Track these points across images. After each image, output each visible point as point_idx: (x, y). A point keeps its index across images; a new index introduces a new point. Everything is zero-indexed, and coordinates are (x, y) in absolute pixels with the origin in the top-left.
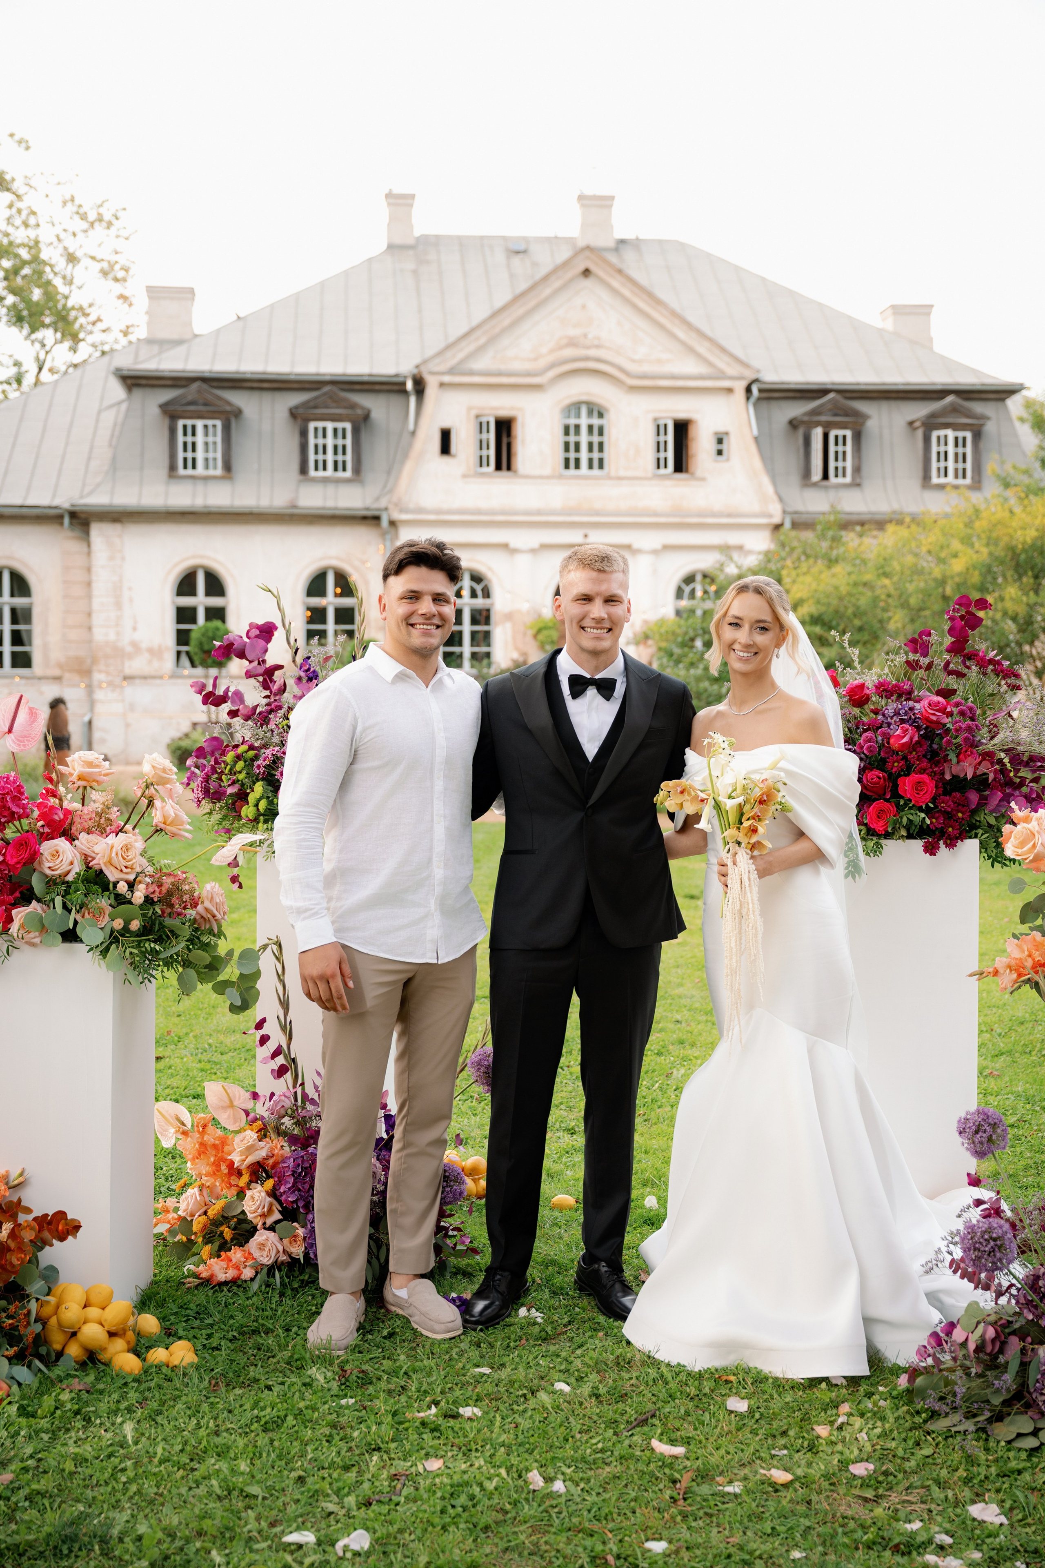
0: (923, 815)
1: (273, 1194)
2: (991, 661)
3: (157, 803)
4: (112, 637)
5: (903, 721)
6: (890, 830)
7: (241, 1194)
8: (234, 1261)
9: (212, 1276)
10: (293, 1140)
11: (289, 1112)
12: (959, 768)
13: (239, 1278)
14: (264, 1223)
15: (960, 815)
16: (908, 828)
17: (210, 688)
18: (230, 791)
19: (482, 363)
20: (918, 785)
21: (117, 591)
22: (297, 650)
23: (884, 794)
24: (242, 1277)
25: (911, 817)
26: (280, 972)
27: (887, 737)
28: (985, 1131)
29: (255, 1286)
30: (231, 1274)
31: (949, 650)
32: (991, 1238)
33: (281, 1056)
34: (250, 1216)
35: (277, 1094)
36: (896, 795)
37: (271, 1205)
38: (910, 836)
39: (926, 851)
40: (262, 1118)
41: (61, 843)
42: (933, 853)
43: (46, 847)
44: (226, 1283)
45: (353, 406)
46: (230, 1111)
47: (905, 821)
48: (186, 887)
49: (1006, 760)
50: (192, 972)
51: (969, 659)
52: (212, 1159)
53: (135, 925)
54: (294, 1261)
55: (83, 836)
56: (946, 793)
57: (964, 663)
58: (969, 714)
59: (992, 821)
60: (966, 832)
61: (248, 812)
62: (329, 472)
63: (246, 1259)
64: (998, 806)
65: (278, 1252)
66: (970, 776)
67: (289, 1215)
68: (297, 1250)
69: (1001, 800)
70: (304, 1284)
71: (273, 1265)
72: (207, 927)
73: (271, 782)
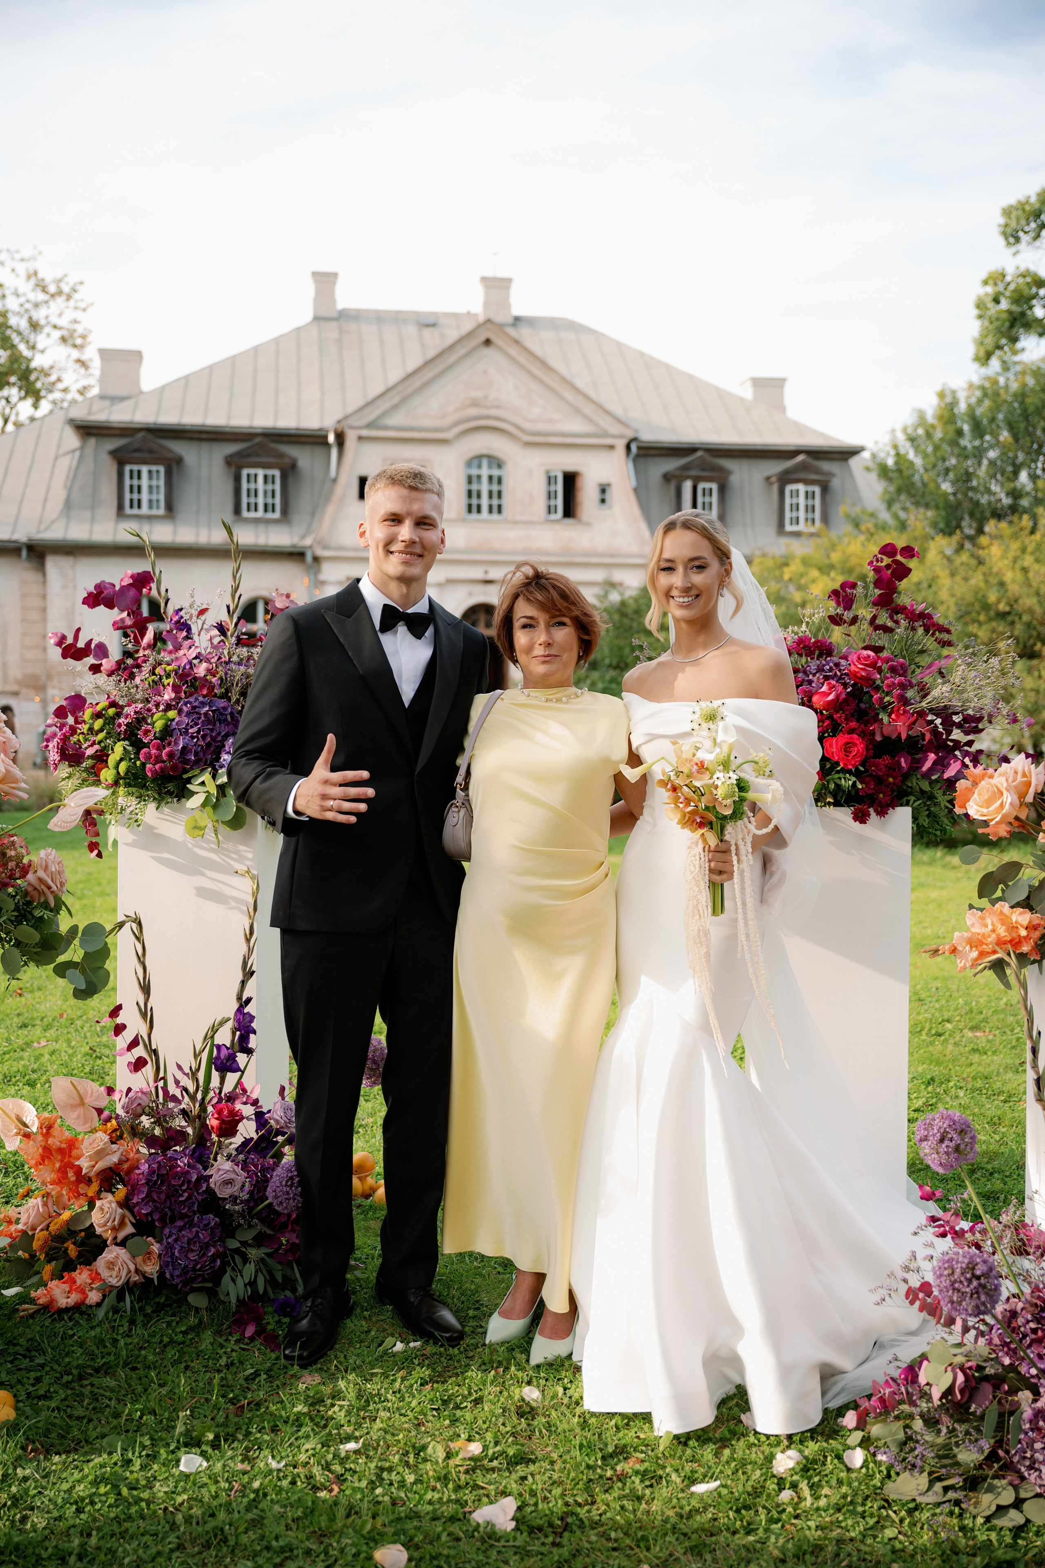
0: (854, 779)
1: (125, 1204)
2: (922, 616)
5: (826, 678)
7: (90, 1205)
8: (79, 1282)
9: (52, 1301)
10: (151, 1141)
11: (147, 1110)
12: (891, 728)
13: (83, 1303)
14: (115, 1238)
15: (891, 780)
16: (834, 795)
17: (70, 640)
18: (90, 752)
19: (395, 420)
20: (847, 747)
22: (168, 601)
24: (87, 1302)
25: (839, 782)
26: (140, 952)
27: (808, 695)
28: (951, 1140)
29: (101, 1313)
30: (74, 1299)
31: (875, 603)
32: (973, 1275)
33: (141, 1047)
34: (99, 1230)
35: (134, 1089)
37: (123, 1217)
38: (837, 804)
39: (856, 818)
40: (117, 1117)
42: (863, 821)
44: (67, 1310)
45: (281, 455)
46: (80, 1110)
47: (832, 786)
48: (13, 853)
49: (938, 721)
50: (20, 950)
51: (897, 613)
52: (58, 1165)
56: (877, 755)
57: (891, 617)
58: (900, 670)
59: (925, 787)
60: (898, 798)
61: (107, 775)
62: (260, 513)
63: (93, 1280)
64: (931, 770)
65: (129, 1271)
66: (904, 736)
67: (144, 1228)
68: (151, 1269)
69: (935, 763)
70: (159, 1309)
71: (123, 1286)
72: (42, 900)
73: (134, 743)
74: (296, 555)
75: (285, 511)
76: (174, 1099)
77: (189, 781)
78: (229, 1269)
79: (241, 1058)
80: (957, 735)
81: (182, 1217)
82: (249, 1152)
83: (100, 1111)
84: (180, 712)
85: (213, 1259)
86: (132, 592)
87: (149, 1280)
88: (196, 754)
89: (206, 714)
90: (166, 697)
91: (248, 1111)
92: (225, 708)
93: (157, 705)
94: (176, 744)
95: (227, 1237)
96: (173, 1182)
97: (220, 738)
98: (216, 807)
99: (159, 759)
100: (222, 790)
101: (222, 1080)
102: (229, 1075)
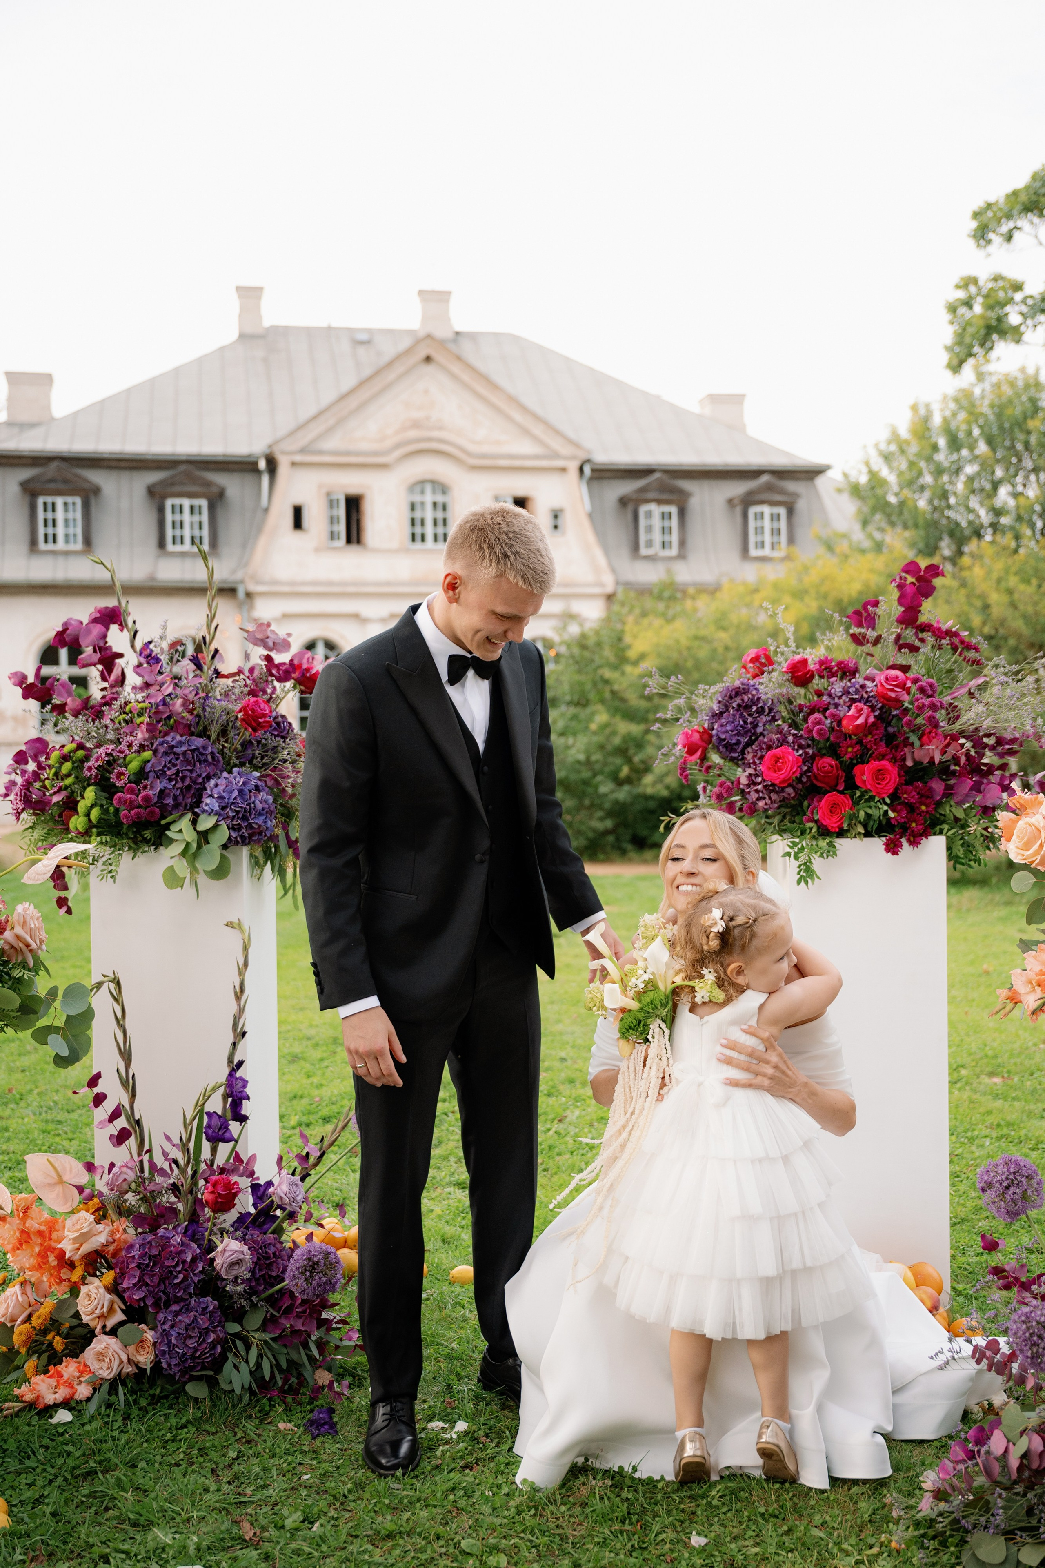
0: (885, 808)
1: (114, 1289)
2: (949, 633)
5: (853, 701)
6: (845, 827)
7: (75, 1291)
8: (66, 1376)
9: (38, 1397)
10: (138, 1220)
11: (133, 1186)
12: (922, 752)
13: (72, 1398)
14: (104, 1327)
15: (923, 808)
16: (865, 825)
17: (32, 680)
18: (55, 799)
19: (332, 443)
20: (878, 773)
22: (136, 632)
23: (837, 785)
24: (77, 1396)
25: (869, 811)
26: (119, 1015)
27: (837, 719)
28: (1018, 1186)
29: (92, 1407)
30: (62, 1394)
31: (899, 621)
33: (123, 1118)
34: (86, 1319)
35: (118, 1164)
36: (851, 785)
37: (112, 1303)
38: (868, 834)
39: (888, 850)
40: (101, 1194)
42: (895, 853)
44: (55, 1405)
45: (208, 484)
46: (59, 1189)
47: (862, 814)
49: (971, 744)
51: (923, 630)
52: (37, 1249)
56: (908, 783)
57: (916, 635)
58: (929, 690)
59: (960, 813)
60: (931, 827)
61: (77, 822)
62: (187, 546)
63: (82, 1372)
64: (967, 795)
65: (122, 1362)
66: (937, 761)
67: (135, 1314)
69: (970, 790)
70: (155, 1401)
71: (115, 1379)
72: (20, 959)
73: (106, 787)
74: (227, 591)
75: (213, 545)
76: (162, 1172)
77: (167, 827)
78: (230, 1356)
80: (989, 758)
82: (247, 1228)
83: (80, 1190)
84: (155, 752)
85: (213, 1346)
86: (98, 628)
87: (142, 1371)
88: (175, 798)
89: (184, 753)
90: (140, 736)
91: (244, 1183)
92: (205, 747)
93: (130, 746)
94: (152, 788)
95: (226, 1321)
96: (166, 1263)
97: (200, 780)
98: (195, 855)
99: (131, 805)
100: (204, 837)
101: (214, 1151)
102: (222, 1145)
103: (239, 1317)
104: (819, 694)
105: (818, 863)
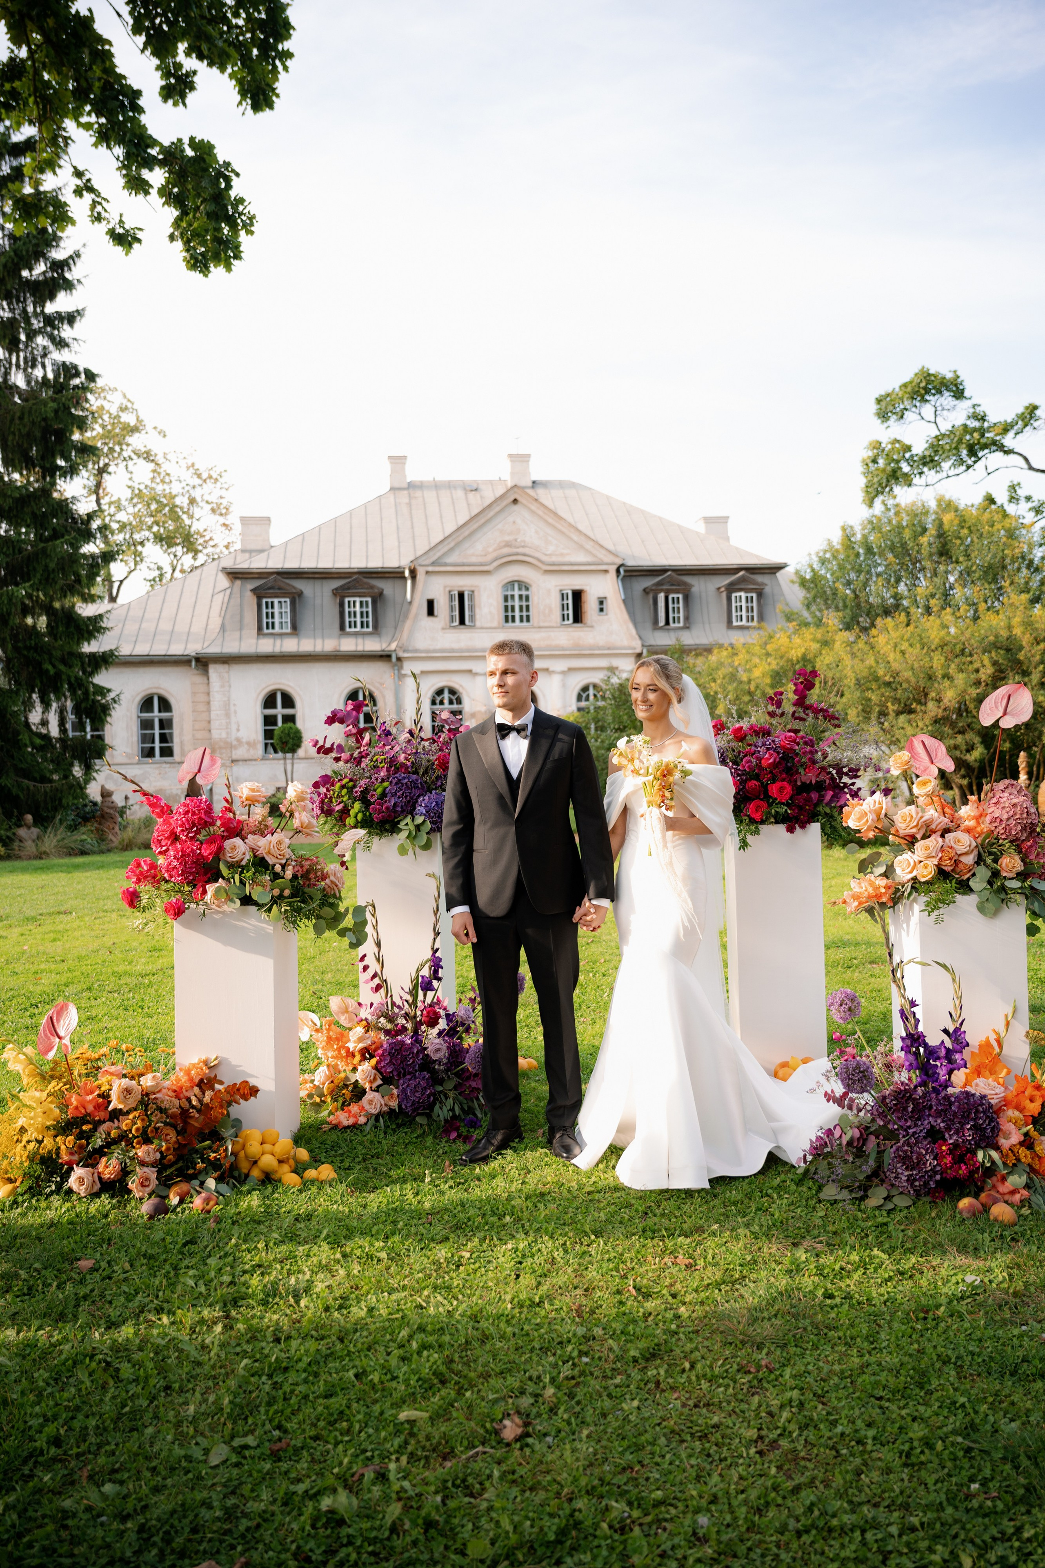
0: (785, 808)
1: (376, 1067)
2: (822, 710)
3: (296, 814)
4: (224, 735)
5: (768, 749)
6: (764, 818)
7: (355, 1069)
8: (353, 1112)
9: (339, 1122)
10: (387, 1032)
11: (384, 1014)
12: (806, 777)
13: (357, 1123)
14: (371, 1087)
15: (807, 807)
16: (775, 817)
17: (321, 743)
18: (337, 808)
19: (452, 559)
20: (781, 790)
21: (227, 706)
23: (759, 796)
24: (359, 1123)
25: (777, 810)
26: (375, 924)
27: (759, 759)
28: (846, 1004)
29: (368, 1128)
30: (351, 1121)
31: (795, 704)
32: (859, 1071)
33: (378, 978)
34: (362, 1083)
35: (375, 1003)
36: (767, 796)
37: (375, 1075)
38: (777, 822)
39: (788, 831)
40: (366, 1019)
41: (237, 841)
42: (792, 832)
43: (228, 844)
44: (348, 1127)
45: (372, 587)
46: (346, 1015)
47: (773, 812)
48: (318, 868)
49: (834, 772)
50: (322, 921)
51: (808, 709)
52: (336, 1047)
53: (287, 893)
54: (392, 1111)
55: (250, 836)
56: (798, 794)
57: (804, 712)
58: (810, 743)
59: (828, 810)
60: (812, 818)
61: (350, 821)
62: (358, 629)
63: (361, 1110)
64: (831, 801)
65: (381, 1105)
66: (814, 782)
67: (387, 1080)
68: (394, 1104)
69: (832, 797)
70: (399, 1126)
71: (378, 1114)
72: (333, 893)
73: (366, 803)
74: (384, 657)
75: (376, 627)
76: (399, 1007)
77: (398, 822)
78: (438, 1102)
79: (435, 983)
80: (845, 779)
81: (410, 1073)
82: (445, 1036)
83: (356, 1016)
84: (391, 783)
85: (429, 1096)
86: (354, 713)
88: (402, 807)
89: (406, 783)
90: (382, 774)
91: (442, 1013)
92: (417, 780)
93: (377, 779)
94: (390, 802)
95: (435, 1084)
96: (403, 1054)
97: (415, 797)
98: (415, 837)
99: (380, 811)
100: (418, 827)
101: (425, 996)
102: (429, 993)
103: (441, 1082)
104: (750, 745)
105: (750, 839)
